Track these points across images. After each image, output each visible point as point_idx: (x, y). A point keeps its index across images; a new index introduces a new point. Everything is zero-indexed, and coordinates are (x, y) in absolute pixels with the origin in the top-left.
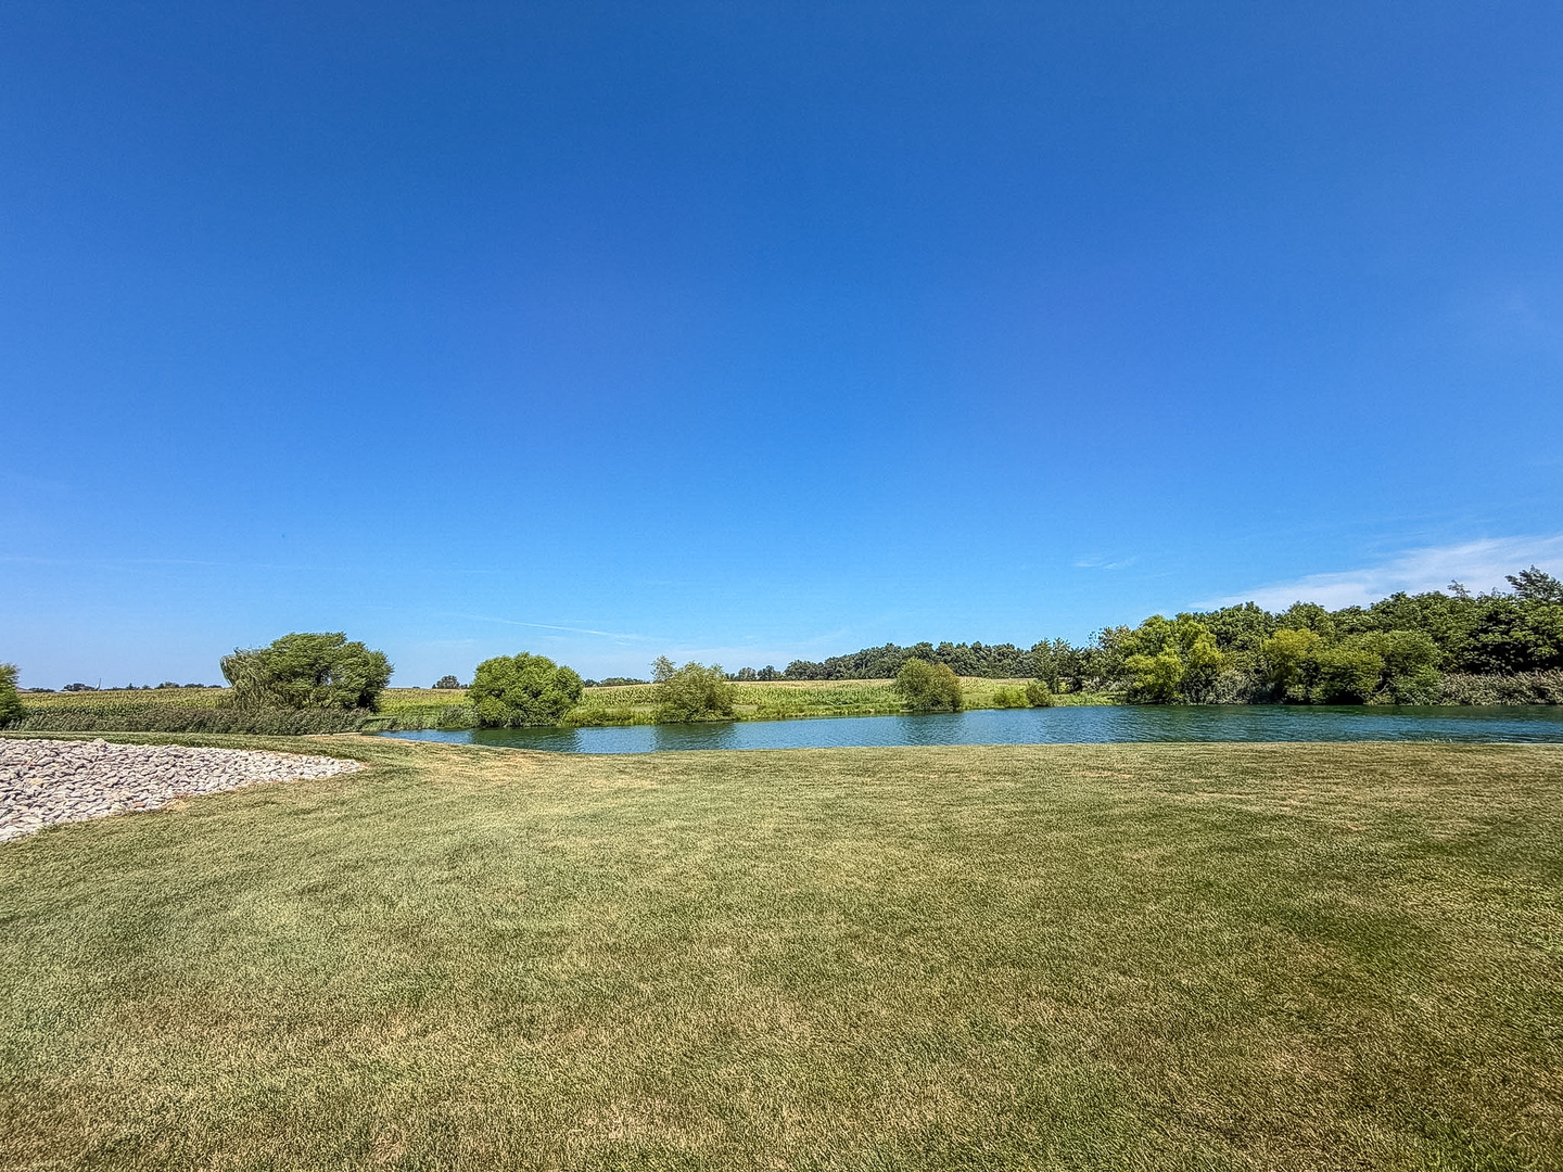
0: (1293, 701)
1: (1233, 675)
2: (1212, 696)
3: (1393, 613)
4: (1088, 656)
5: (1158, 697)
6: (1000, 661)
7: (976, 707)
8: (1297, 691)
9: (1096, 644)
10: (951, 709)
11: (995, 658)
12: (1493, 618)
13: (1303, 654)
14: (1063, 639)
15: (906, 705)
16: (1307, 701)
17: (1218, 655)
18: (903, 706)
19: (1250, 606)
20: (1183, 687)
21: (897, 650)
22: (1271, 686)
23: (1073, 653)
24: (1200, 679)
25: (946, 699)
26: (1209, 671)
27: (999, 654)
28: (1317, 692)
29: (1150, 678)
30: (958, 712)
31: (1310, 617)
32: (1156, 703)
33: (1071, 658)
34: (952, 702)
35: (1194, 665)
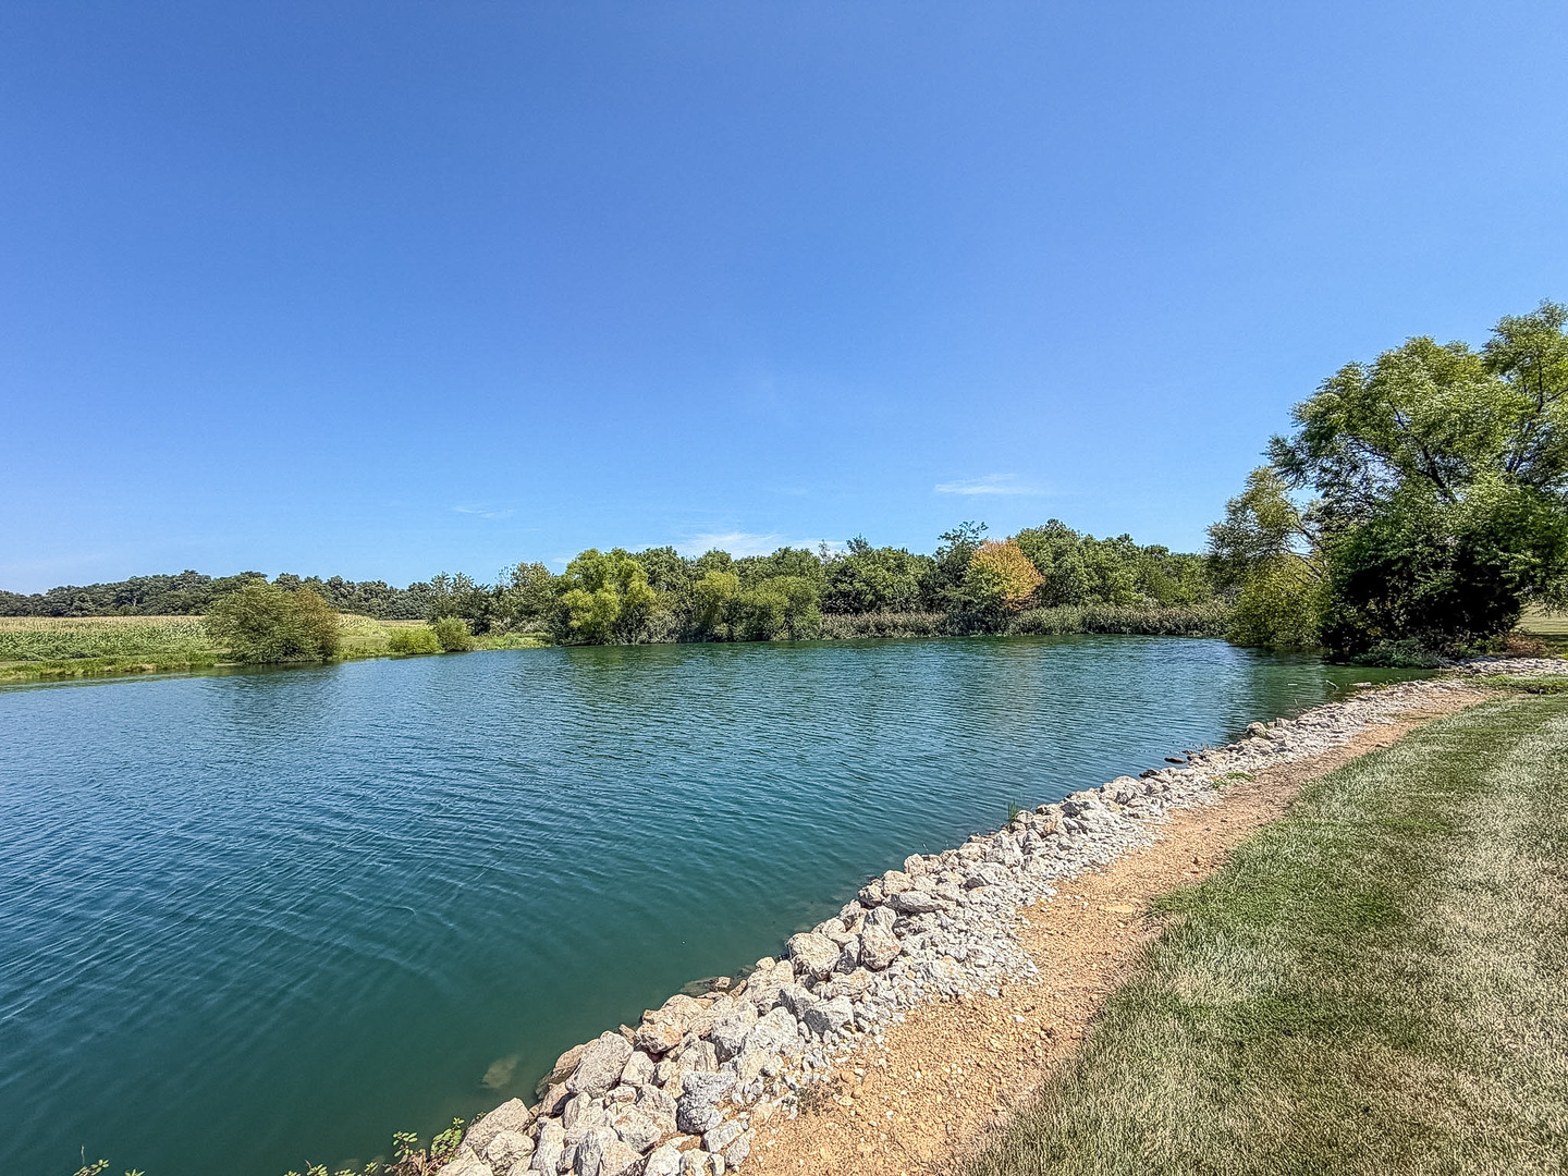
0: (718, 639)
1: (663, 616)
2: (644, 636)
3: (785, 562)
4: (499, 593)
5: (592, 637)
6: (366, 600)
7: (361, 655)
8: (721, 629)
9: (508, 582)
10: (318, 658)
11: (360, 596)
12: (843, 572)
13: (728, 595)
14: (466, 574)
15: (230, 657)
16: (731, 639)
17: (652, 594)
18: (221, 658)
19: (669, 550)
20: (616, 628)
21: (204, 580)
22: (695, 625)
23: (477, 589)
24: (632, 618)
25: (309, 644)
26: (643, 610)
27: (365, 591)
28: (739, 630)
29: (588, 616)
30: (331, 663)
31: (721, 561)
32: (589, 644)
33: (475, 595)
34: (321, 648)
35: (628, 605)
